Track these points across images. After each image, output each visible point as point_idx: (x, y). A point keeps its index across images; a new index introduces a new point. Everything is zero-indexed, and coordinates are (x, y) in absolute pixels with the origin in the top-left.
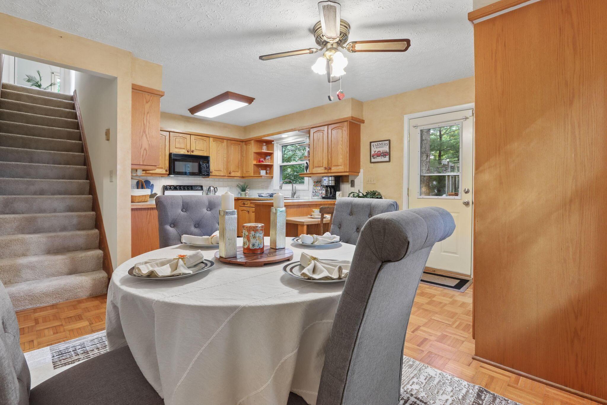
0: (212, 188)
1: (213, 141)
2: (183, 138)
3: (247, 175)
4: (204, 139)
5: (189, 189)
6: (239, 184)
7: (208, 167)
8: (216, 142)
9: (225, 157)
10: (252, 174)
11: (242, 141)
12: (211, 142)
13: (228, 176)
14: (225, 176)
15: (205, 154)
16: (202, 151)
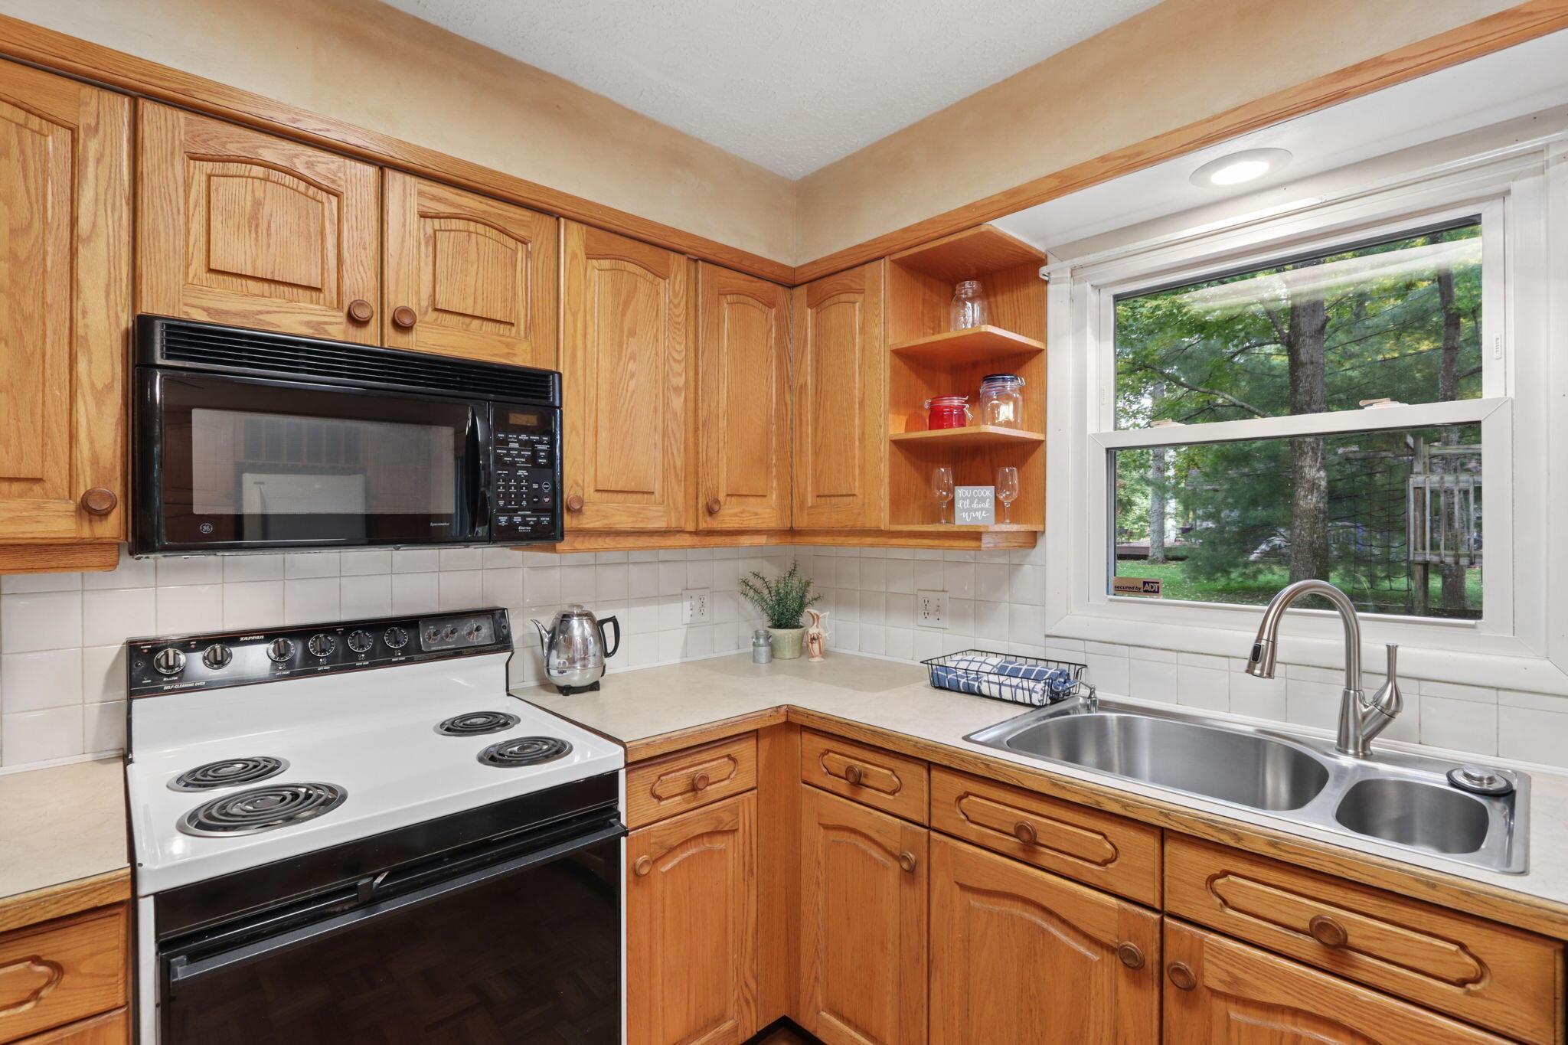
0: (580, 630)
1: (590, 256)
2: (302, 186)
3: (828, 518)
4: (512, 229)
5: (391, 652)
6: (756, 575)
7: (549, 467)
8: (606, 264)
9: (677, 390)
10: (882, 517)
11: (787, 281)
12: (574, 256)
13: (696, 533)
14: (680, 531)
15: (522, 358)
16: (489, 327)
